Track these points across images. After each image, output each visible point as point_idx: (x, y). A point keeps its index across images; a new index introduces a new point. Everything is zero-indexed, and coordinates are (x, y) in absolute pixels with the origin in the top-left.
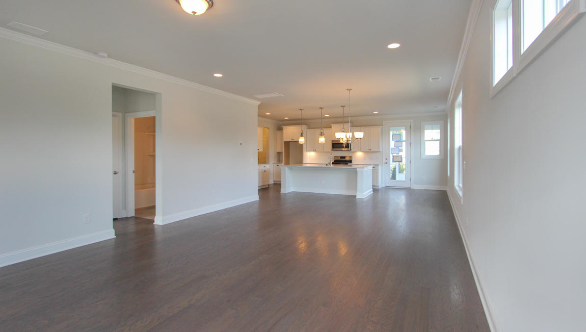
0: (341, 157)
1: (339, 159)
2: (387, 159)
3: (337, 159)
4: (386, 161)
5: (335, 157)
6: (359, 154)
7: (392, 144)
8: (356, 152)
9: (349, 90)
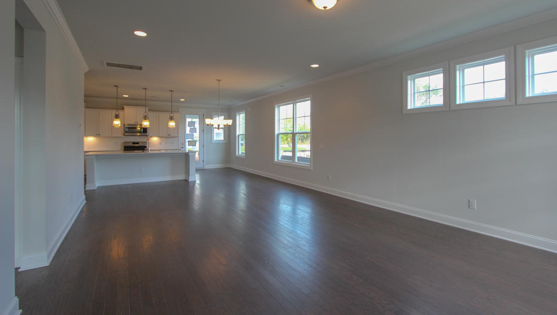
0: (134, 143)
1: (131, 145)
2: (183, 144)
3: (127, 145)
4: (182, 146)
5: (125, 142)
6: (155, 139)
7: (188, 129)
8: (151, 137)
9: (219, 81)
